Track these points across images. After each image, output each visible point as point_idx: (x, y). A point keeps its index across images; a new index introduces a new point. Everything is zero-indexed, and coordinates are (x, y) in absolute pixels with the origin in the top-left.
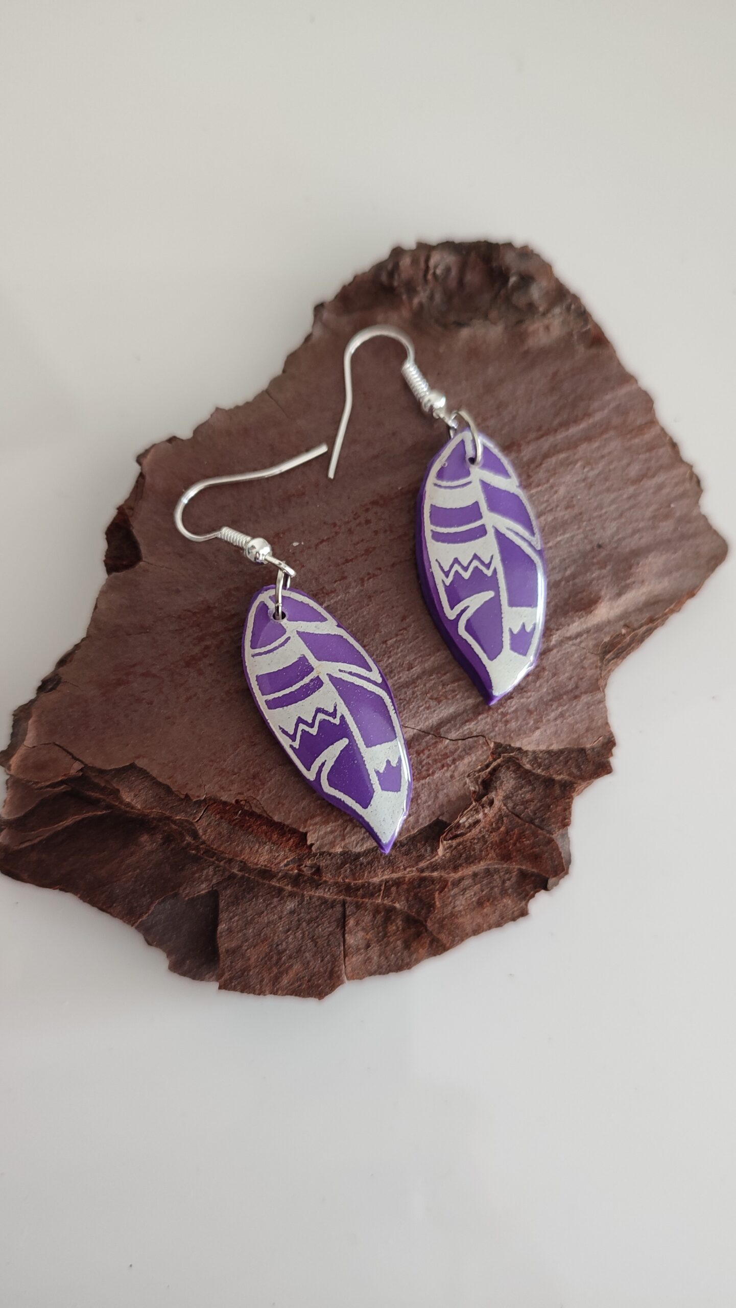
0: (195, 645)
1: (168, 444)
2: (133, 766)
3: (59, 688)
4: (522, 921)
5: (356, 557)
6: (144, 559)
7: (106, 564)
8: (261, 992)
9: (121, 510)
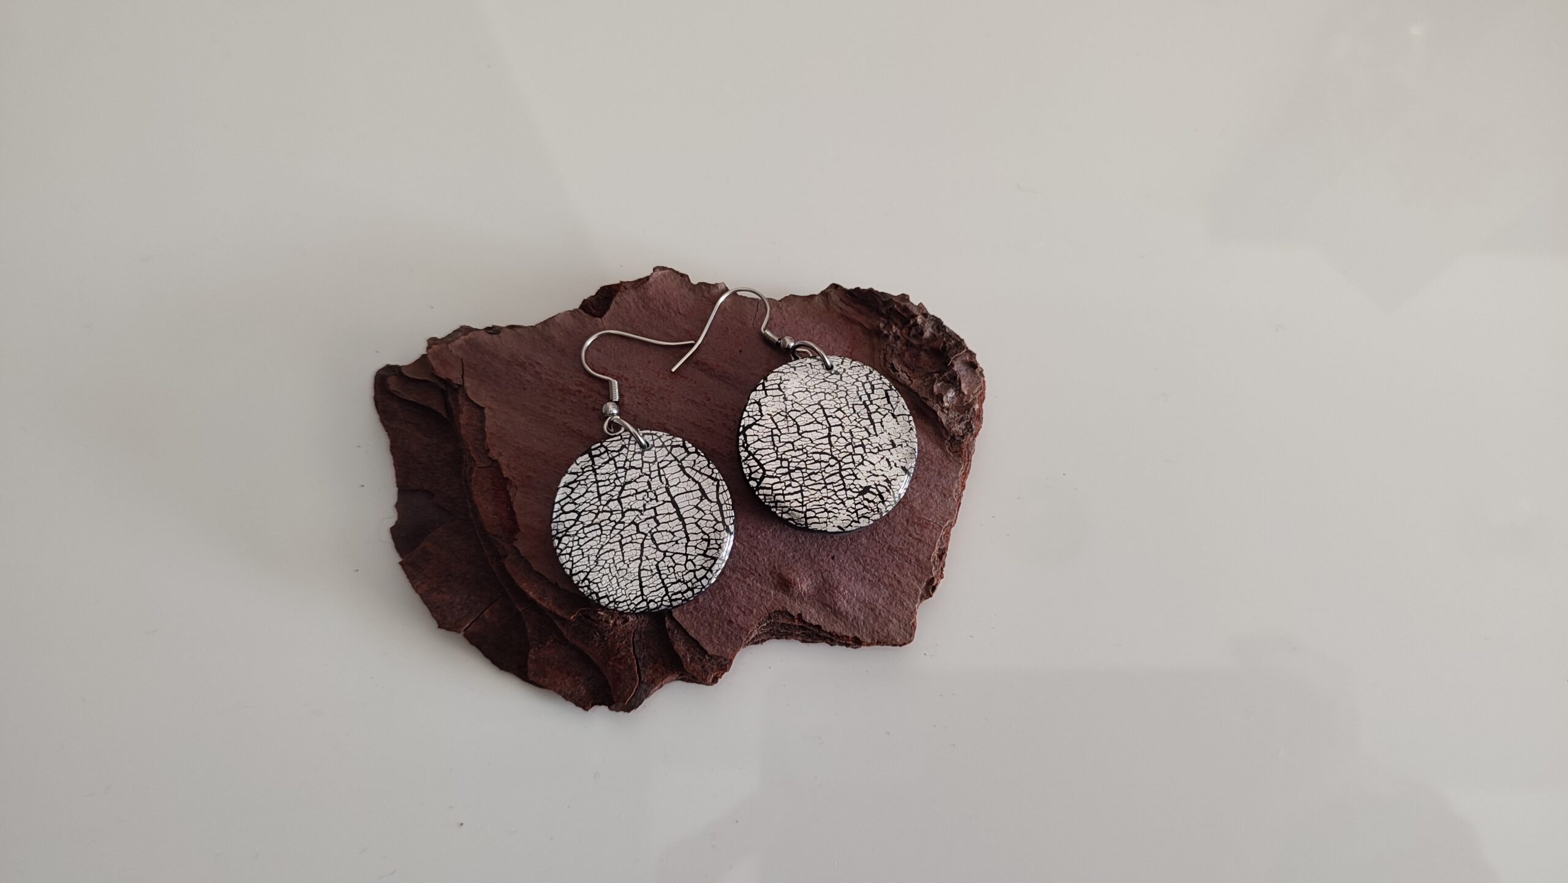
0: (576, 385)
1: (679, 276)
2: (482, 409)
3: (494, 336)
4: (580, 710)
5: (700, 426)
6: (603, 319)
7: (585, 301)
8: (416, 588)
9: (622, 282)
